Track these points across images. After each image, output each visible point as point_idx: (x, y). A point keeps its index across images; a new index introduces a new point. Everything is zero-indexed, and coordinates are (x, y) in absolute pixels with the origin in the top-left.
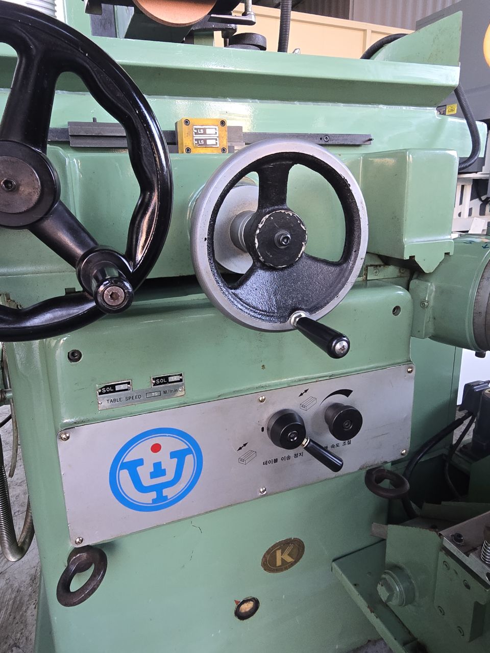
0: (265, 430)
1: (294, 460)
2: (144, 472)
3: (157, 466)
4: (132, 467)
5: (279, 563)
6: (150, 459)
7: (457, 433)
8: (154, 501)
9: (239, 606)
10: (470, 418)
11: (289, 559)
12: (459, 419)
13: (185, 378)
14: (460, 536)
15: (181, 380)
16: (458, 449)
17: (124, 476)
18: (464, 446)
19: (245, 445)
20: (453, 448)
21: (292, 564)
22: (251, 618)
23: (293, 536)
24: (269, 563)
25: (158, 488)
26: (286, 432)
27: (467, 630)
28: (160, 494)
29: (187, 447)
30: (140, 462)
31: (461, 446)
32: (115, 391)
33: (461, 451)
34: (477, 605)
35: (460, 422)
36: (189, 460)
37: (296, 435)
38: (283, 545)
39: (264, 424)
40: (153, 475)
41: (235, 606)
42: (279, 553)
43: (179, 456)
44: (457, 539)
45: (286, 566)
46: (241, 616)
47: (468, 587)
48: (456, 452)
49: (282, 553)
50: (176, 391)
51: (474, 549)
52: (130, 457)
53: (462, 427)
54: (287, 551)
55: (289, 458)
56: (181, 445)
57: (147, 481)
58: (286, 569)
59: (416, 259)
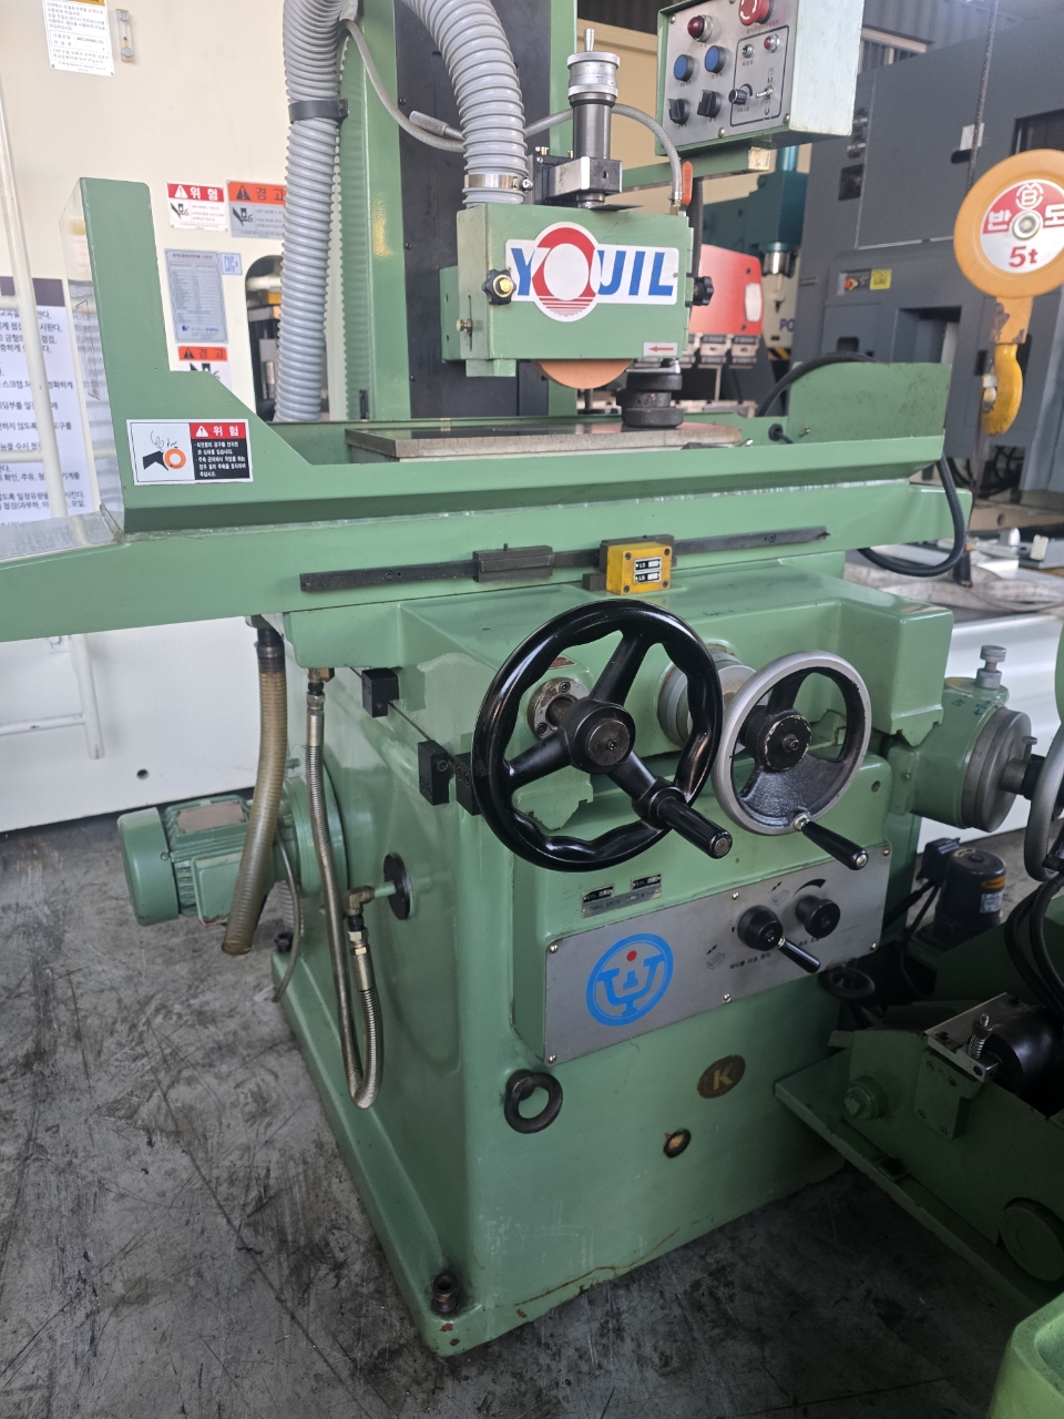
0: (736, 930)
1: (761, 962)
2: (618, 982)
3: (631, 975)
4: (608, 977)
5: (716, 1086)
6: (626, 967)
7: (914, 911)
8: (624, 1014)
9: (669, 1141)
10: (932, 889)
11: (727, 1081)
12: (916, 892)
13: (663, 879)
14: (945, 1034)
15: (659, 881)
16: (915, 933)
17: (600, 986)
18: (923, 929)
19: (714, 948)
20: (909, 932)
21: (730, 1087)
22: (680, 1156)
23: (733, 1052)
24: (707, 1087)
25: (629, 1000)
26: (764, 932)
27: (951, 1129)
28: (630, 1005)
29: (659, 953)
30: (615, 972)
31: (919, 928)
32: (598, 898)
33: (919, 935)
34: (963, 1100)
35: (918, 895)
36: (661, 966)
37: (773, 934)
38: (721, 1064)
39: (735, 923)
40: (626, 986)
41: (664, 1140)
42: (717, 1073)
43: (652, 963)
44: (943, 1037)
45: (724, 1089)
46: (671, 1153)
47: (953, 1083)
48: (913, 938)
49: (721, 1073)
50: (653, 893)
51: (960, 1046)
52: (608, 967)
53: (921, 902)
54: (726, 1072)
55: (756, 959)
56: (653, 951)
57: (620, 993)
58: (724, 1093)
59: (904, 733)
